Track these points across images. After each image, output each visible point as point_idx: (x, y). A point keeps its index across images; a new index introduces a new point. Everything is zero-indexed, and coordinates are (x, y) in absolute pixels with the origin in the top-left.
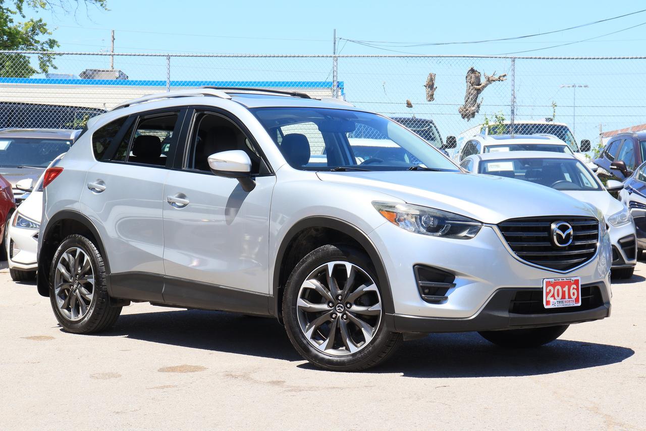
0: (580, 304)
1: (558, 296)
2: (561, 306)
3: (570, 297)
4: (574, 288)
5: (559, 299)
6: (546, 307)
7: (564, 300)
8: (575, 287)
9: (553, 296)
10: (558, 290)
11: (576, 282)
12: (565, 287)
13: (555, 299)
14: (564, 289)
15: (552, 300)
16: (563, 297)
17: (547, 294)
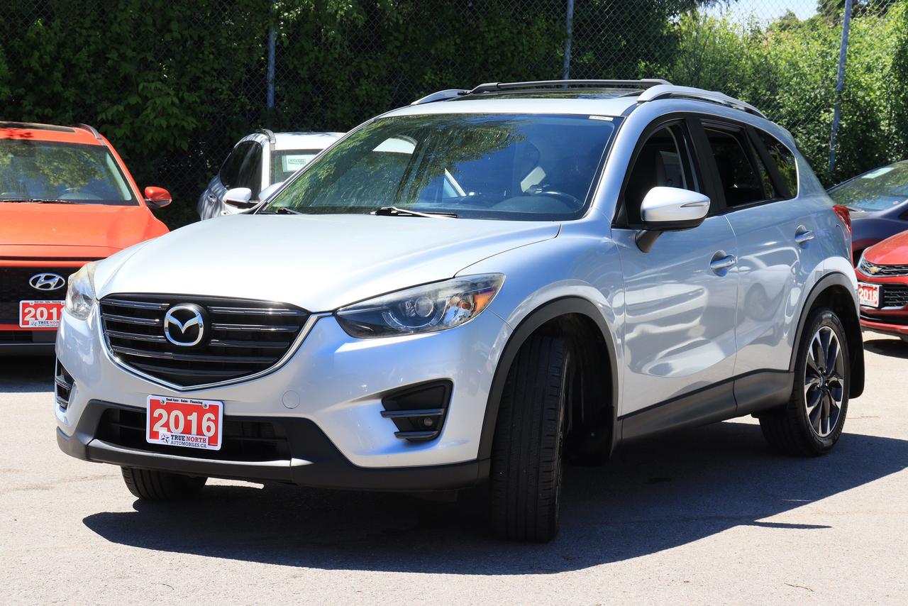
0: (218, 448)
1: (177, 426)
2: (178, 444)
3: (200, 432)
4: (209, 419)
5: (178, 432)
6: (149, 440)
7: (186, 435)
8: (213, 417)
9: (166, 425)
10: (177, 418)
11: (214, 409)
12: (191, 414)
13: (169, 430)
14: (189, 418)
15: (163, 431)
16: (187, 430)
17: (154, 421)
